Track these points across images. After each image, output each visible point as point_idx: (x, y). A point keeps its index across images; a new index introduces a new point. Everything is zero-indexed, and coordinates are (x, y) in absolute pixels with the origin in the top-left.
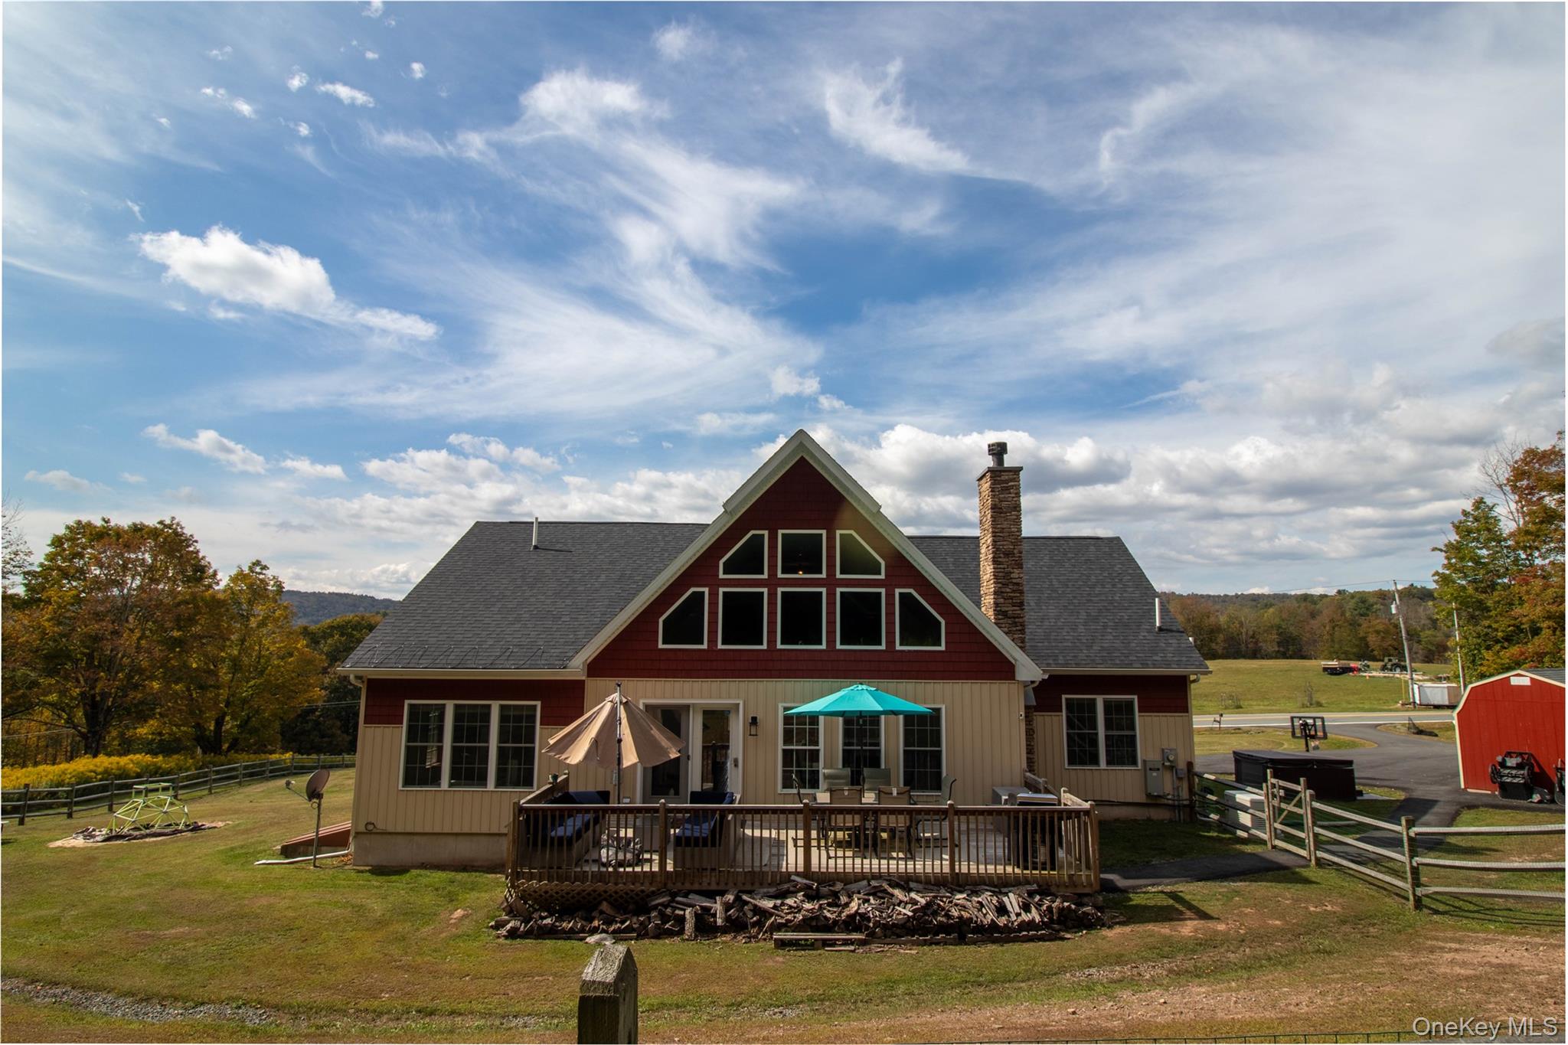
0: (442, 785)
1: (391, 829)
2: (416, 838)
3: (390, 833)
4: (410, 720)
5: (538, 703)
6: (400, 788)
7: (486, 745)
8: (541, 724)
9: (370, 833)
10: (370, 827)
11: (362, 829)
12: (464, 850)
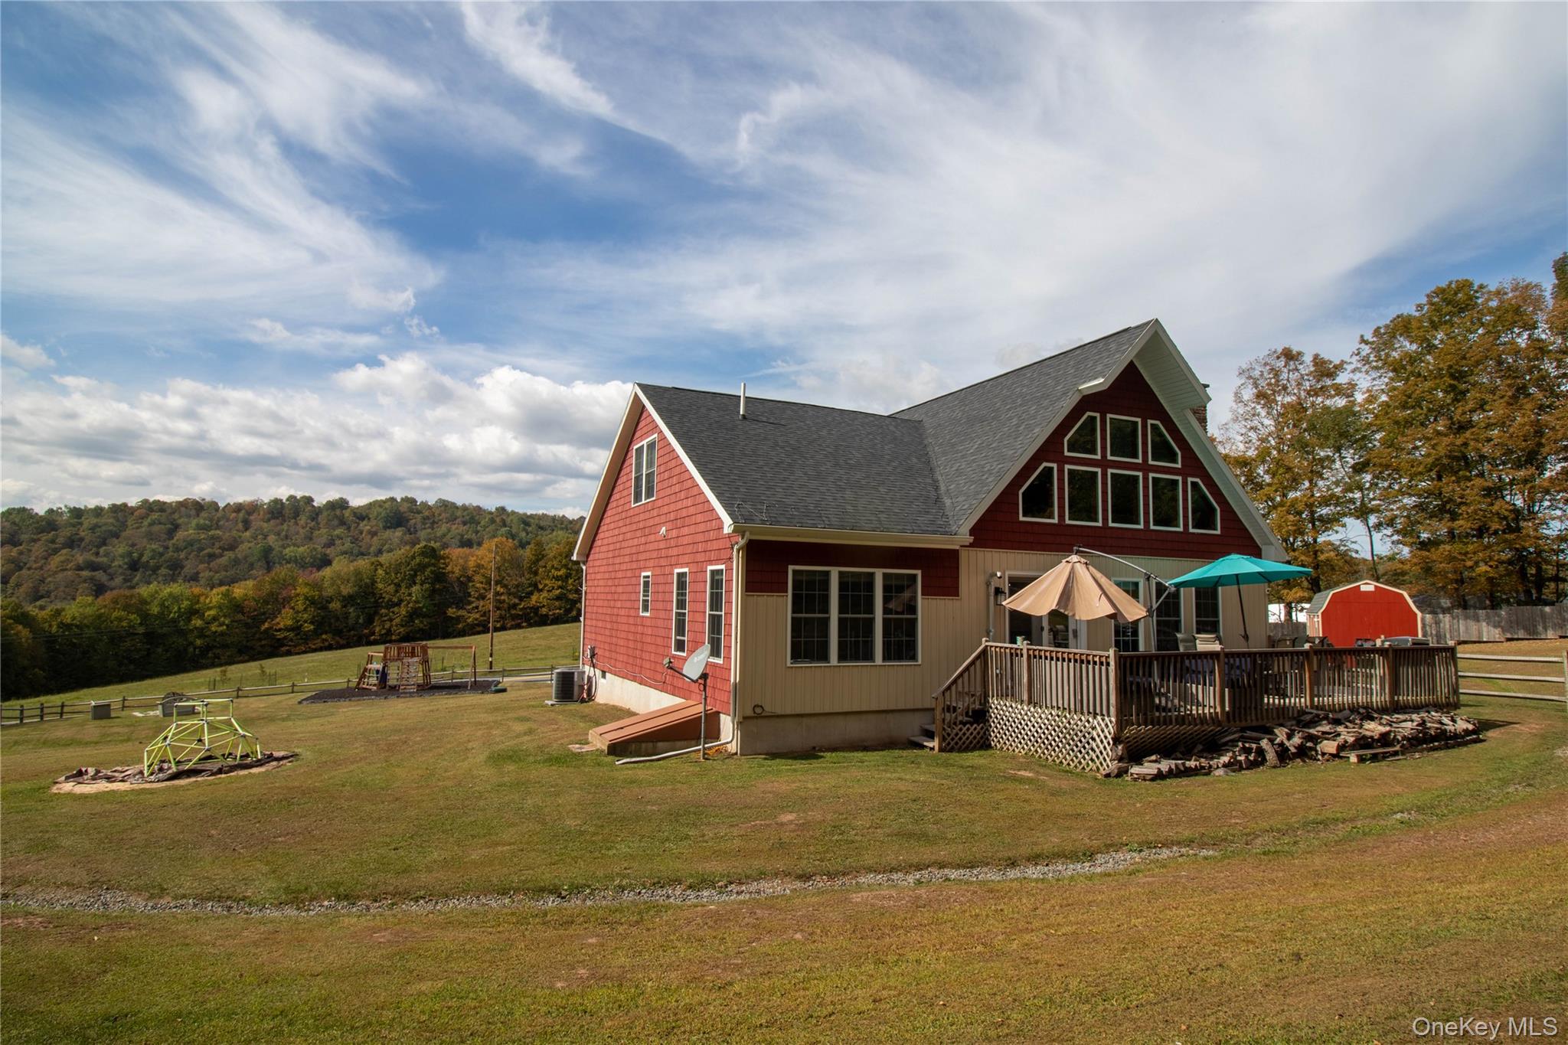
0: (831, 661)
1: (779, 712)
2: (805, 720)
3: (779, 716)
4: (794, 588)
5: (919, 572)
6: (789, 665)
7: (871, 616)
8: (922, 595)
9: (759, 717)
10: (758, 710)
11: (749, 712)
12: (855, 729)
